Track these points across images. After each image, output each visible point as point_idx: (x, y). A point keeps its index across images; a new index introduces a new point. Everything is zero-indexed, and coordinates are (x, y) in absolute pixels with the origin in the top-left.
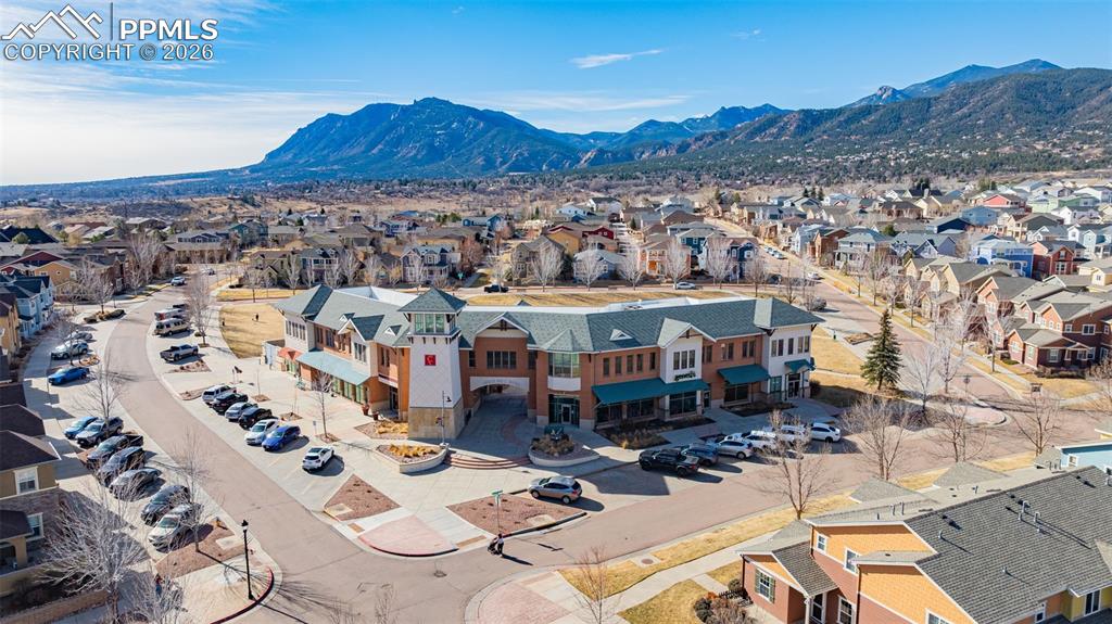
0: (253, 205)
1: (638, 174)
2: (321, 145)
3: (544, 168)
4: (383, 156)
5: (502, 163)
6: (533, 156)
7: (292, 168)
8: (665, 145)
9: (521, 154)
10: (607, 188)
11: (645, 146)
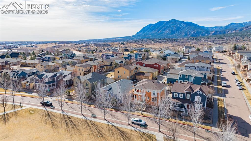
0: (124, 44)
1: (224, 37)
2: (148, 31)
3: (200, 36)
4: (161, 33)
5: (189, 34)
6: (197, 33)
7: (141, 36)
8: (236, 29)
9: (194, 32)
10: (213, 41)
11: (229, 30)
